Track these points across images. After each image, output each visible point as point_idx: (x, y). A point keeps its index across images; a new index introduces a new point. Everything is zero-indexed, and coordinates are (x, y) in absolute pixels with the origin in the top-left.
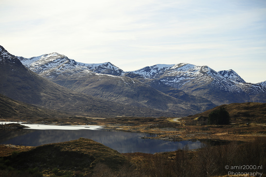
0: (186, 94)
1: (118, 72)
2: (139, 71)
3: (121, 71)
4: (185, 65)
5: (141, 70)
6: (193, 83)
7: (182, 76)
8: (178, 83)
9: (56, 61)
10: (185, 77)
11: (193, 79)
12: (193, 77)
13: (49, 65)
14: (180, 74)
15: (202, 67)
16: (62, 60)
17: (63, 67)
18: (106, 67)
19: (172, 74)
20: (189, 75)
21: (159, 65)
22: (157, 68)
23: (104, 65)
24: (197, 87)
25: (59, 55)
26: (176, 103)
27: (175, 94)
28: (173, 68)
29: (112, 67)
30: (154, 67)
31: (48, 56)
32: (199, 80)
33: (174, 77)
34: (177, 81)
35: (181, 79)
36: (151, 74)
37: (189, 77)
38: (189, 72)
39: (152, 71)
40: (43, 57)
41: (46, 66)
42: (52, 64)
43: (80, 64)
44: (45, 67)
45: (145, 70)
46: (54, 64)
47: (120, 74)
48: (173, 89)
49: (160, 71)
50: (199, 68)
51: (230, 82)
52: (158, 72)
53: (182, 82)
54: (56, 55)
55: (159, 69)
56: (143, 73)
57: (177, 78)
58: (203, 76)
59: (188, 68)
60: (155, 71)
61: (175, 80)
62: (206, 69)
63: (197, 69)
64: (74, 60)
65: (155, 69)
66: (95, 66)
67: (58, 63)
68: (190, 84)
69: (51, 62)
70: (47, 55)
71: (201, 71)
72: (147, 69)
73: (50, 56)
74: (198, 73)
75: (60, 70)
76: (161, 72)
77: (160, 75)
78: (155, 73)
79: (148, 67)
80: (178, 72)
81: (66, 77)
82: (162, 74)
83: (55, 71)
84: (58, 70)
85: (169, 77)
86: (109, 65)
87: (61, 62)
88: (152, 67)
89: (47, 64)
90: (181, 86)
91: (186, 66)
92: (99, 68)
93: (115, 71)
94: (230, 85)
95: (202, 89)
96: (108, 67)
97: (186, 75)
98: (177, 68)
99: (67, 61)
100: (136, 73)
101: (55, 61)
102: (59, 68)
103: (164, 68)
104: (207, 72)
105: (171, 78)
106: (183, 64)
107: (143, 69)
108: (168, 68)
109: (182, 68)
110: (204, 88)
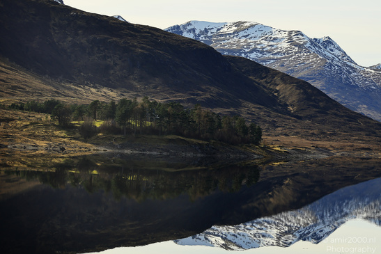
4: (252, 26)
7: (255, 50)
11: (279, 56)
15: (290, 32)
20: (269, 48)
30: (189, 28)
49: (199, 35)
51: (348, 66)
55: (197, 32)
59: (259, 34)
62: (301, 37)
63: (280, 36)
65: (190, 31)
88: (184, 26)
91: (256, 28)
94: (350, 73)
98: (236, 32)
103: (206, 31)
104: (305, 43)
106: (248, 24)
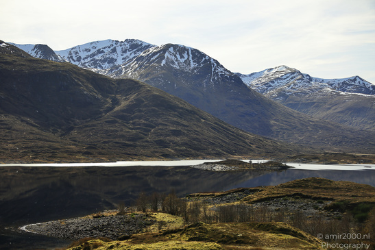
1: (371, 89)
9: (285, 77)
13: (276, 83)
16: (293, 75)
17: (295, 85)
23: (351, 80)
25: (288, 69)
29: (361, 82)
31: (274, 71)
40: (266, 72)
41: (271, 84)
42: (279, 81)
43: (316, 80)
44: (270, 86)
46: (282, 81)
47: (373, 93)
54: (284, 70)
64: (308, 75)
66: (337, 82)
67: (288, 79)
69: (278, 78)
70: (271, 69)
73: (276, 70)
75: (291, 88)
81: (299, 99)
83: (284, 91)
84: (288, 89)
86: (358, 80)
87: (292, 78)
89: (273, 82)
92: (344, 85)
93: (366, 88)
96: (357, 82)
99: (299, 77)
101: (283, 77)
102: (289, 87)
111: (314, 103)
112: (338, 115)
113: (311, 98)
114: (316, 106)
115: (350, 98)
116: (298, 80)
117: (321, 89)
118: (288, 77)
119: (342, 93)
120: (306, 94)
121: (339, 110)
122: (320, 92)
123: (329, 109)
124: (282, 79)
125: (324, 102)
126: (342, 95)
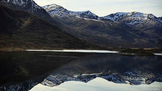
0: (143, 33)
1: (95, 17)
2: (107, 16)
3: (97, 17)
5: (108, 16)
6: (143, 25)
8: (133, 25)
10: (138, 21)
12: (143, 21)
13: (52, 12)
14: (134, 19)
16: (60, 9)
17: (62, 14)
18: (87, 14)
19: (129, 19)
21: (119, 13)
22: (118, 15)
23: (86, 12)
24: (147, 28)
25: (57, 6)
26: (139, 39)
27: (136, 33)
28: (129, 15)
29: (91, 14)
32: (148, 23)
33: (131, 21)
34: (133, 24)
35: (135, 22)
36: (115, 18)
37: (140, 21)
38: (140, 18)
39: (115, 17)
40: (46, 7)
41: (50, 13)
42: (53, 12)
43: (70, 12)
45: (111, 16)
46: (55, 12)
47: (97, 19)
48: (134, 29)
50: (147, 16)
52: (119, 17)
53: (136, 24)
56: (109, 18)
57: (132, 22)
58: (150, 21)
60: (117, 17)
61: (131, 23)
66: (79, 13)
67: (58, 11)
68: (141, 26)
69: (53, 10)
70: (49, 5)
71: (148, 17)
72: (112, 15)
73: (51, 6)
74: (146, 18)
75: (60, 15)
76: (121, 17)
77: (121, 19)
78: (117, 18)
79: (113, 14)
80: (133, 18)
81: (65, 21)
82: (122, 19)
83: (57, 17)
84: (59, 16)
85: (127, 21)
86: (89, 13)
87: (60, 11)
89: (50, 12)
90: (135, 27)
92: (83, 14)
93: (93, 17)
95: (150, 29)
96: (89, 14)
97: (138, 20)
99: (63, 10)
100: (105, 18)
101: (55, 10)
102: (59, 15)
105: (128, 22)
107: (109, 15)
108: (125, 15)
109: (135, 15)
110: (151, 29)
111: (72, 23)
112: (85, 29)
113: (70, 20)
114: (74, 25)
115: (89, 21)
116: (63, 11)
117: (74, 16)
118: (58, 10)
119: (85, 19)
120: (68, 18)
121: (85, 27)
122: (74, 18)
123: (80, 26)
124: (55, 11)
125: (77, 23)
126: (85, 20)
